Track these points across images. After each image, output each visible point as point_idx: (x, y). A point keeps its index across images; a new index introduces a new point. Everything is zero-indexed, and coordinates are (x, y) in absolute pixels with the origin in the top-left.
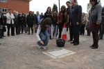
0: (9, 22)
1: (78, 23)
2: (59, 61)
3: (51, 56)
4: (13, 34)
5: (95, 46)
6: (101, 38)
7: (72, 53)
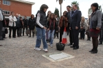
0: (11, 24)
1: (77, 28)
2: (58, 64)
3: (50, 59)
4: (14, 36)
5: (94, 50)
6: (101, 43)
7: (72, 57)
